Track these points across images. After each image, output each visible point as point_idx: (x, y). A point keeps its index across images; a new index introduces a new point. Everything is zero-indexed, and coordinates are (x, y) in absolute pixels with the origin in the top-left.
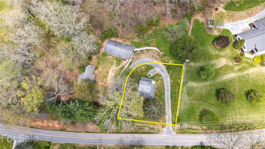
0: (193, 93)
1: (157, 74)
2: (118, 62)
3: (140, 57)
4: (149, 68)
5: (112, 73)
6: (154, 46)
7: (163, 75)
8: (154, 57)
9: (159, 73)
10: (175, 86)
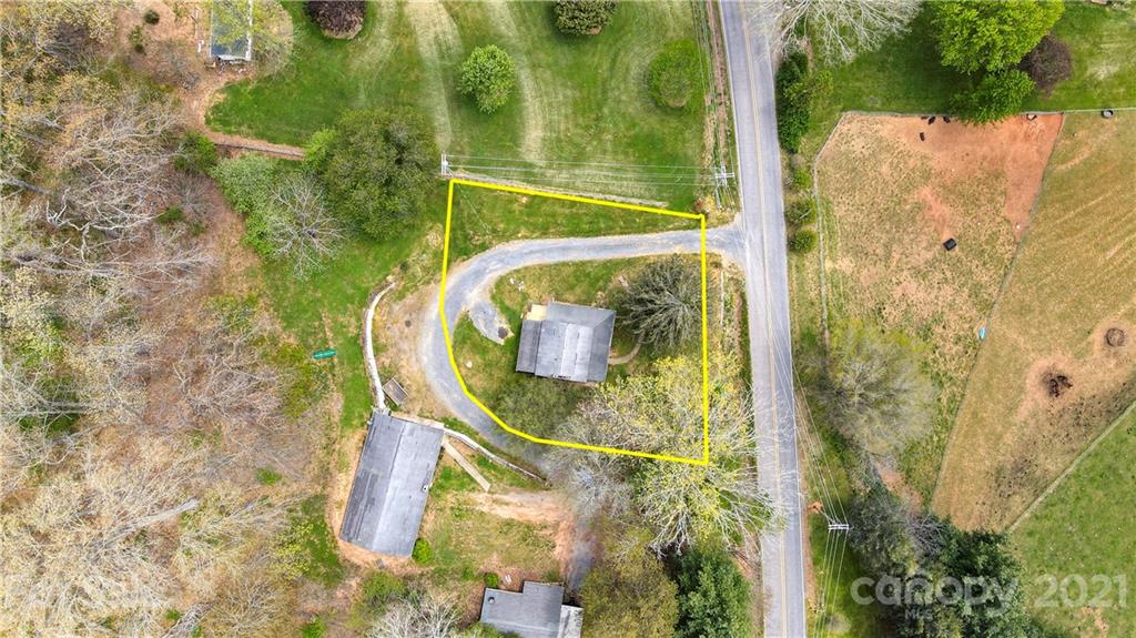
0: (570, 141)
1: (493, 297)
2: (454, 482)
3: (416, 381)
4: (466, 335)
5: (507, 504)
6: (361, 319)
7: (495, 270)
8: (414, 315)
9: (491, 291)
10: (542, 219)
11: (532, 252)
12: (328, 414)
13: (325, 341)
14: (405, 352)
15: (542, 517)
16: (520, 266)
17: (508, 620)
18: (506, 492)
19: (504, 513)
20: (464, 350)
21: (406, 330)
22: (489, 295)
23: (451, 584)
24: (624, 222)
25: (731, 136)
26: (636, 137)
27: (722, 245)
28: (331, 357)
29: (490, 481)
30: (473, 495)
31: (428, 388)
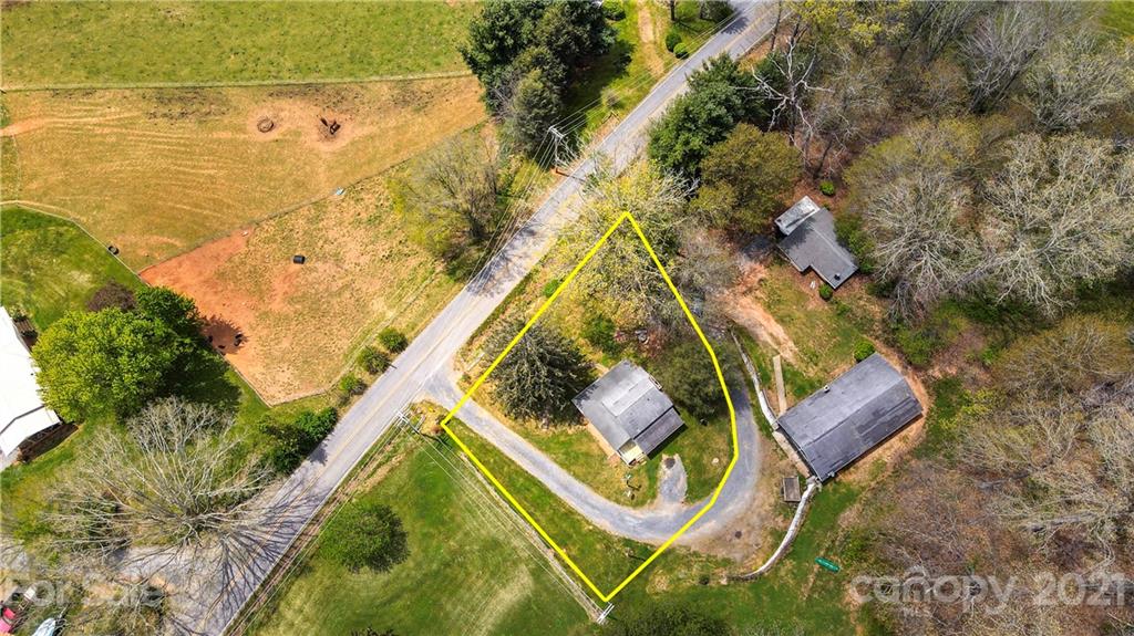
1: (654, 496)
2: (799, 382)
3: (769, 484)
8: (728, 537)
9: (652, 503)
11: (593, 507)
12: (860, 515)
13: (819, 576)
14: (759, 515)
15: (753, 306)
16: (612, 503)
17: (836, 254)
18: (766, 344)
19: (778, 330)
20: (711, 476)
21: (743, 531)
22: (656, 501)
23: (859, 312)
24: (502, 468)
25: (363, 463)
26: (432, 524)
27: (450, 390)
28: (824, 558)
29: (771, 360)
30: (792, 361)
31: (762, 471)
